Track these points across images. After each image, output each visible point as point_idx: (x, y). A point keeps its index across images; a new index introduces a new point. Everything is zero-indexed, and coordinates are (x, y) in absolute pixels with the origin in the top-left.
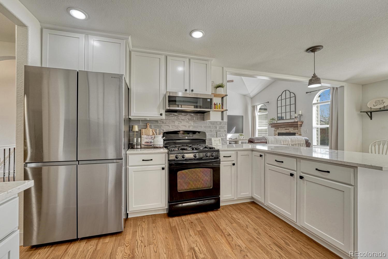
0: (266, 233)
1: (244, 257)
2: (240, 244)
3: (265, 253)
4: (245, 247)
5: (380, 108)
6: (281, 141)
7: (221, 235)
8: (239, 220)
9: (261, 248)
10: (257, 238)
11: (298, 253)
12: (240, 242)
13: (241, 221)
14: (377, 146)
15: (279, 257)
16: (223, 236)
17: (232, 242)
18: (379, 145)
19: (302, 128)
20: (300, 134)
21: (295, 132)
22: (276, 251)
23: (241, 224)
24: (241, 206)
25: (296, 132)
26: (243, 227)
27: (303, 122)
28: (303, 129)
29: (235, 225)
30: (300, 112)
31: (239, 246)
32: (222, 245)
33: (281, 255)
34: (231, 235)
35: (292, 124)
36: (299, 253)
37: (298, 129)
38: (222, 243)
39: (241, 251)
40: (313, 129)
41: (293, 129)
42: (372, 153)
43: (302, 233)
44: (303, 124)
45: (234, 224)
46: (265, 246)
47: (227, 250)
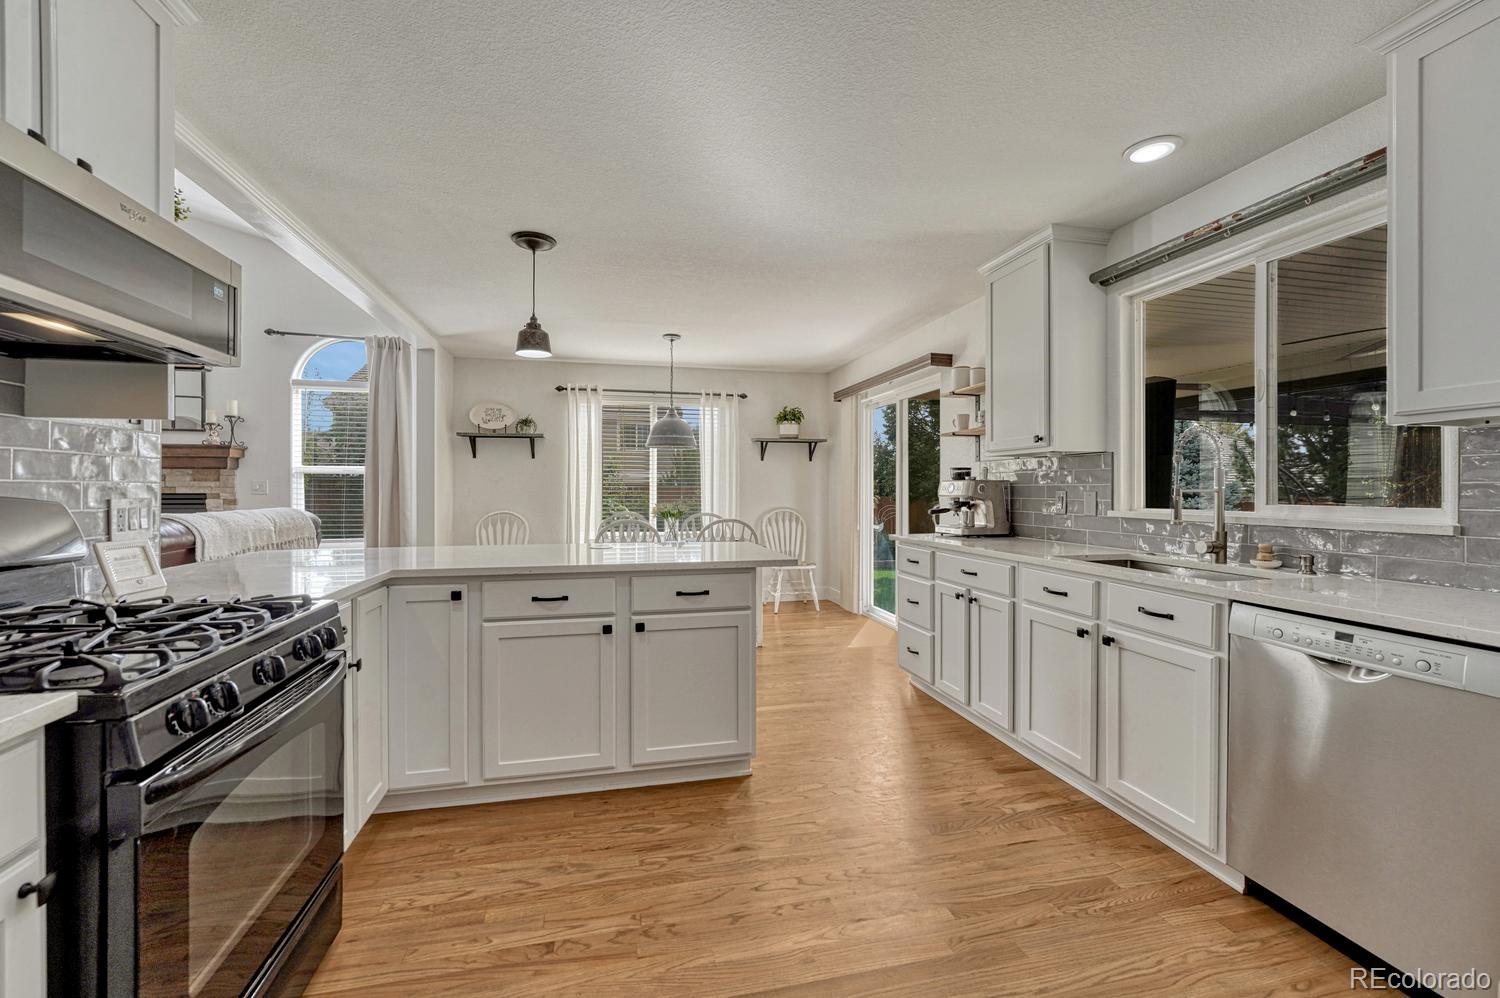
0: (584, 851)
1: (675, 934)
2: (613, 929)
3: (669, 883)
4: (634, 917)
5: (494, 431)
6: (246, 533)
7: (537, 973)
8: (469, 893)
9: (651, 883)
10: (600, 876)
11: (687, 827)
12: (606, 926)
13: (484, 889)
14: (490, 528)
15: (691, 860)
16: (543, 967)
17: (593, 948)
18: (494, 526)
19: (237, 472)
20: (230, 497)
21: (202, 492)
22: (670, 859)
23: (503, 896)
24: (367, 857)
25: (206, 491)
26: (521, 895)
27: (243, 450)
28: (242, 479)
29: (490, 915)
30: (235, 403)
31: (621, 933)
32: (596, 981)
33: (691, 856)
34: (553, 943)
35: (192, 453)
36: (687, 824)
37: (218, 480)
38: (587, 981)
39: (646, 933)
40: (294, 480)
41: (188, 478)
42: (481, 544)
43: (618, 790)
44: (243, 456)
45: (487, 916)
46: (646, 873)
47: (631, 973)
